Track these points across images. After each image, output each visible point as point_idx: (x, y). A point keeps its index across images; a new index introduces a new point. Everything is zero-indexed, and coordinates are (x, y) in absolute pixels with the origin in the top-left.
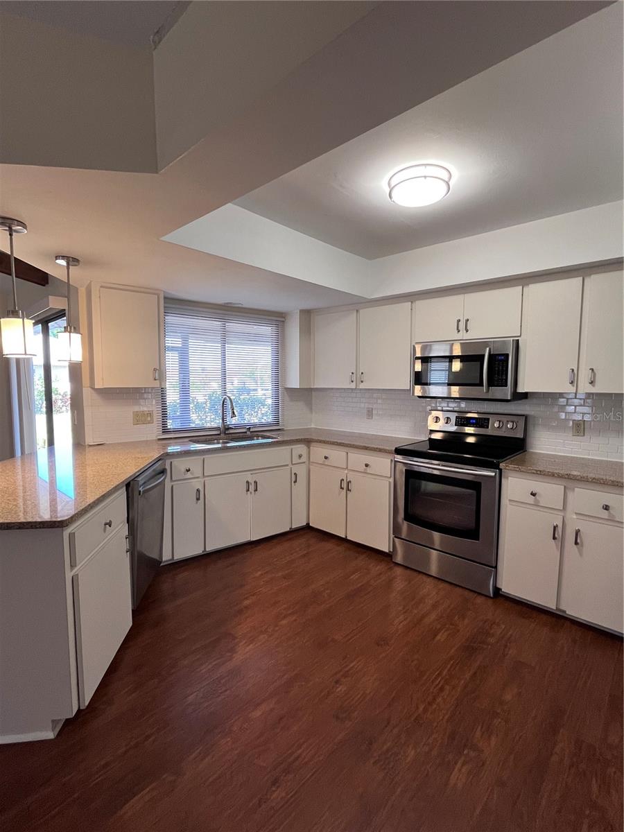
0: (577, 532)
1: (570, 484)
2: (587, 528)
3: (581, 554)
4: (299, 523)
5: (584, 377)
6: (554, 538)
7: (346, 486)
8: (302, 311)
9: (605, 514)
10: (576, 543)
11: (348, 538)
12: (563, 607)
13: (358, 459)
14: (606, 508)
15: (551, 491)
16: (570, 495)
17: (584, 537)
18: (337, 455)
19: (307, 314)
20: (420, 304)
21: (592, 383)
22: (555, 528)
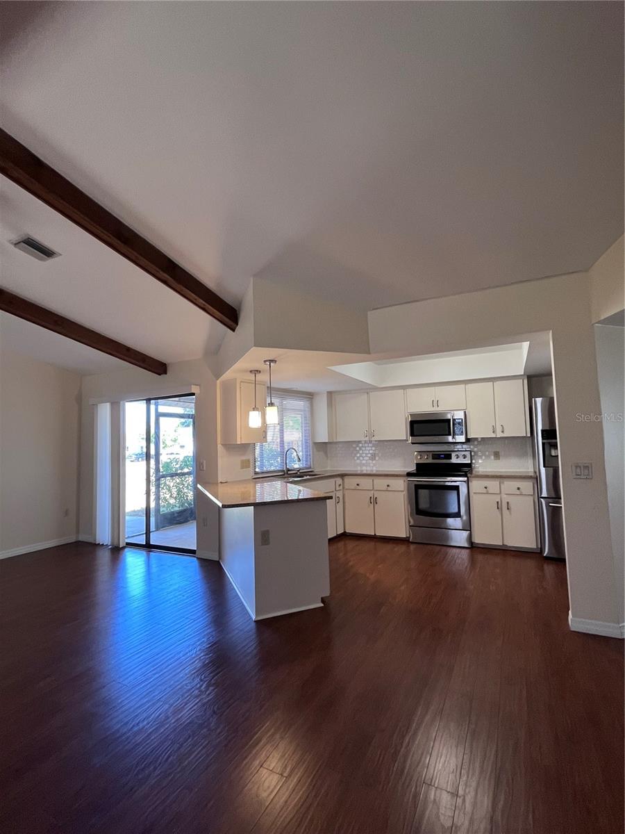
0: (508, 503)
1: (502, 480)
2: (511, 499)
3: (510, 513)
4: (340, 531)
5: (499, 429)
6: (498, 508)
7: (374, 501)
8: (328, 392)
9: (518, 492)
10: (508, 509)
11: (377, 534)
12: (505, 543)
13: (381, 483)
14: (518, 489)
15: (493, 485)
16: (502, 486)
17: (511, 506)
18: (366, 483)
19: (330, 394)
20: (409, 391)
21: (503, 432)
22: (498, 502)
